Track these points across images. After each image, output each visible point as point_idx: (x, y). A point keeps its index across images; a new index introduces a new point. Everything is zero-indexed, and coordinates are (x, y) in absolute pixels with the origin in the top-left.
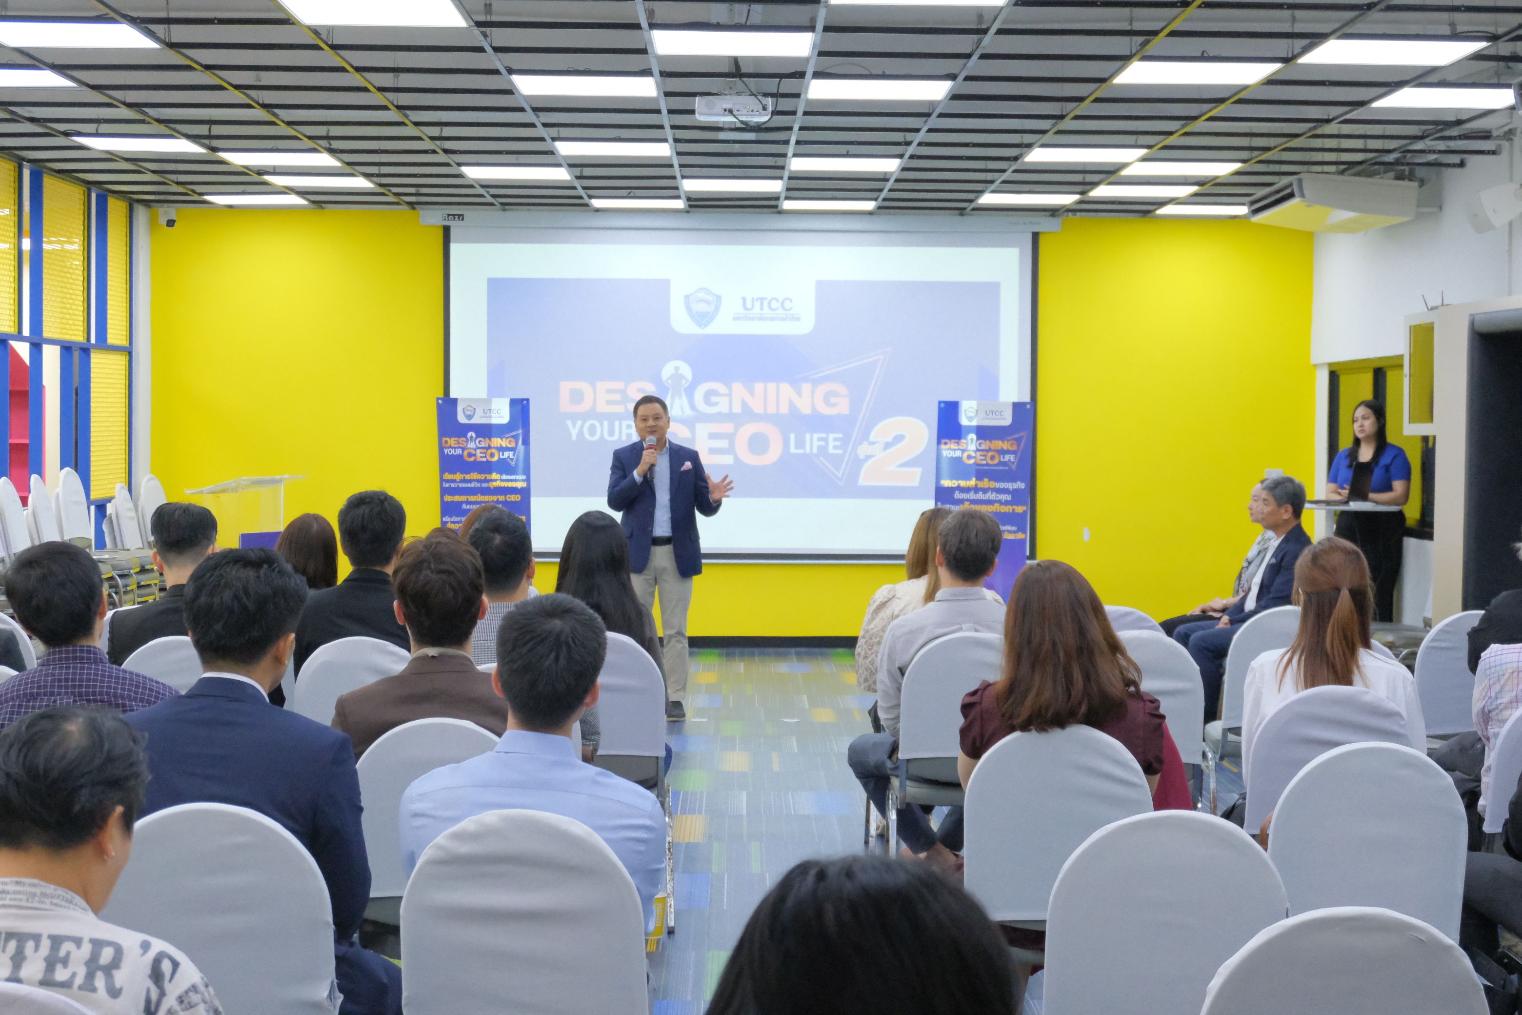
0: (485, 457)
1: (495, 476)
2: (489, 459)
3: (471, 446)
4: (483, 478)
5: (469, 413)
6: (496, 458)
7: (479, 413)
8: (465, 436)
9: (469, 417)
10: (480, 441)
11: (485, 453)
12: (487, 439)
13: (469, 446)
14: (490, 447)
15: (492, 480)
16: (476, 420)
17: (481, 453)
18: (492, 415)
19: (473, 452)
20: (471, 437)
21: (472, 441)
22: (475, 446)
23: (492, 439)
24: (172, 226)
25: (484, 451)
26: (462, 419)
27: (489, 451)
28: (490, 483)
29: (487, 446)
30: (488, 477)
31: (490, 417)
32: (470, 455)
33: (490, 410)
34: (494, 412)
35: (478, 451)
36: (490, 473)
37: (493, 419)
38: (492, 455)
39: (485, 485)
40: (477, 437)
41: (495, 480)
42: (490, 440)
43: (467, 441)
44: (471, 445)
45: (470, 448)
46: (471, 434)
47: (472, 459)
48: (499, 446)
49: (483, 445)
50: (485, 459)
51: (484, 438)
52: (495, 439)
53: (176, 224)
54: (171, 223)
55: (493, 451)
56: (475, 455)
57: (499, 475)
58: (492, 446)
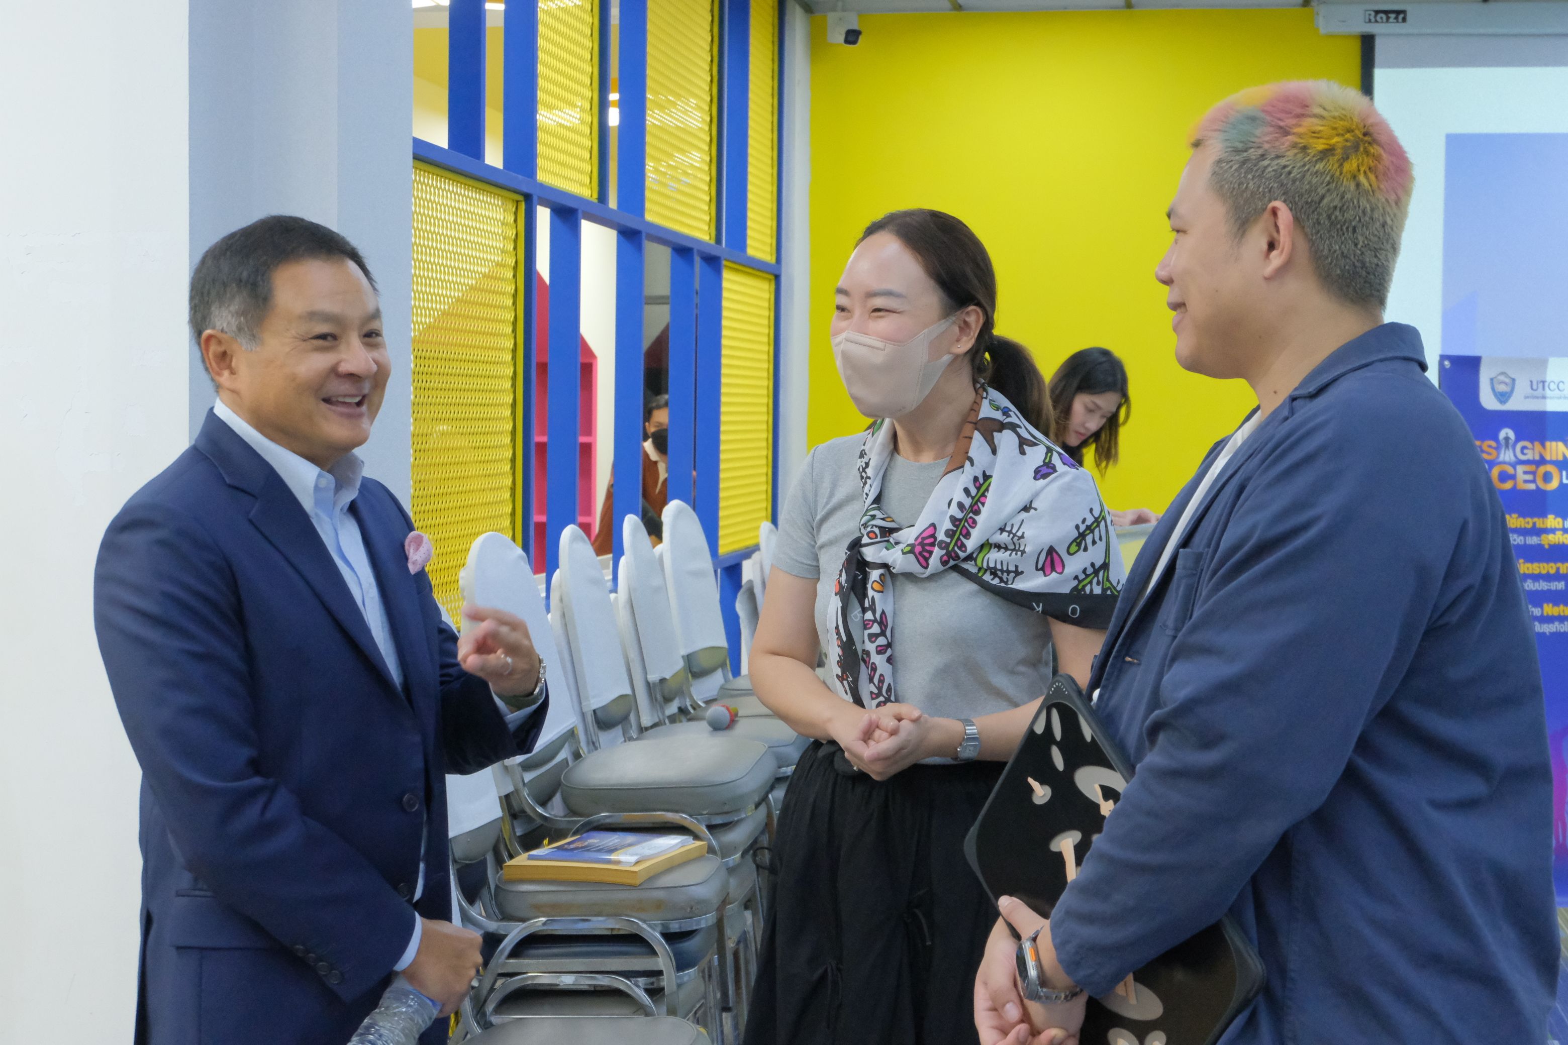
0: (1534, 481)
1: (1552, 521)
2: (1542, 485)
3: (1507, 459)
4: (1529, 526)
5: (1502, 388)
6: (1554, 485)
7: (1522, 387)
8: (1496, 439)
9: (1503, 397)
10: (1523, 448)
11: (1534, 473)
12: (1537, 445)
13: (1501, 458)
14: (1542, 461)
15: (1547, 531)
16: (1516, 404)
17: (1525, 473)
18: (1548, 393)
19: (1510, 470)
20: (1507, 439)
21: (1507, 446)
22: (1513, 459)
23: (1548, 444)
24: (854, 42)
25: (1532, 468)
26: (1488, 401)
27: (1542, 469)
28: (1544, 536)
29: (1537, 458)
30: (1540, 523)
31: (1544, 397)
32: (1504, 477)
33: (1544, 382)
34: (1553, 386)
35: (1520, 469)
36: (1543, 515)
37: (1548, 401)
38: (1547, 477)
39: (1533, 540)
40: (1518, 439)
41: (1553, 531)
42: (1543, 446)
43: (1498, 449)
44: (1507, 456)
45: (1504, 463)
46: (1506, 433)
47: (1508, 485)
48: (1560, 458)
49: (1529, 456)
50: (1532, 487)
51: (1532, 442)
52: (1554, 444)
53: (861, 38)
54: (852, 37)
55: (1549, 468)
56: (1513, 477)
57: (1559, 520)
58: (1548, 458)
